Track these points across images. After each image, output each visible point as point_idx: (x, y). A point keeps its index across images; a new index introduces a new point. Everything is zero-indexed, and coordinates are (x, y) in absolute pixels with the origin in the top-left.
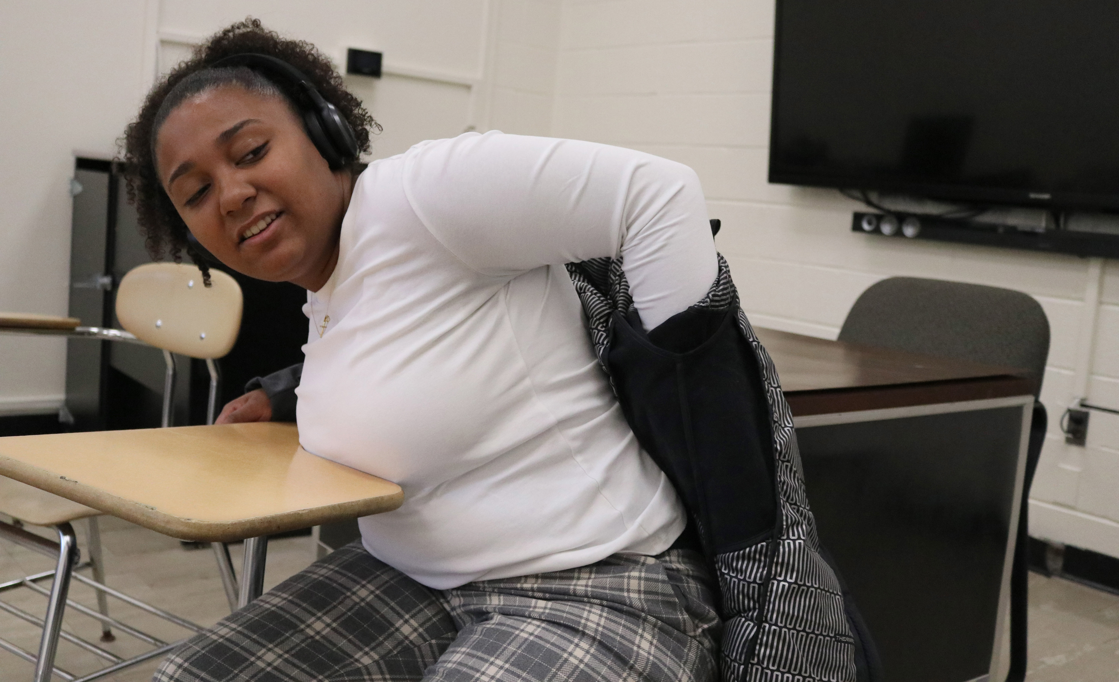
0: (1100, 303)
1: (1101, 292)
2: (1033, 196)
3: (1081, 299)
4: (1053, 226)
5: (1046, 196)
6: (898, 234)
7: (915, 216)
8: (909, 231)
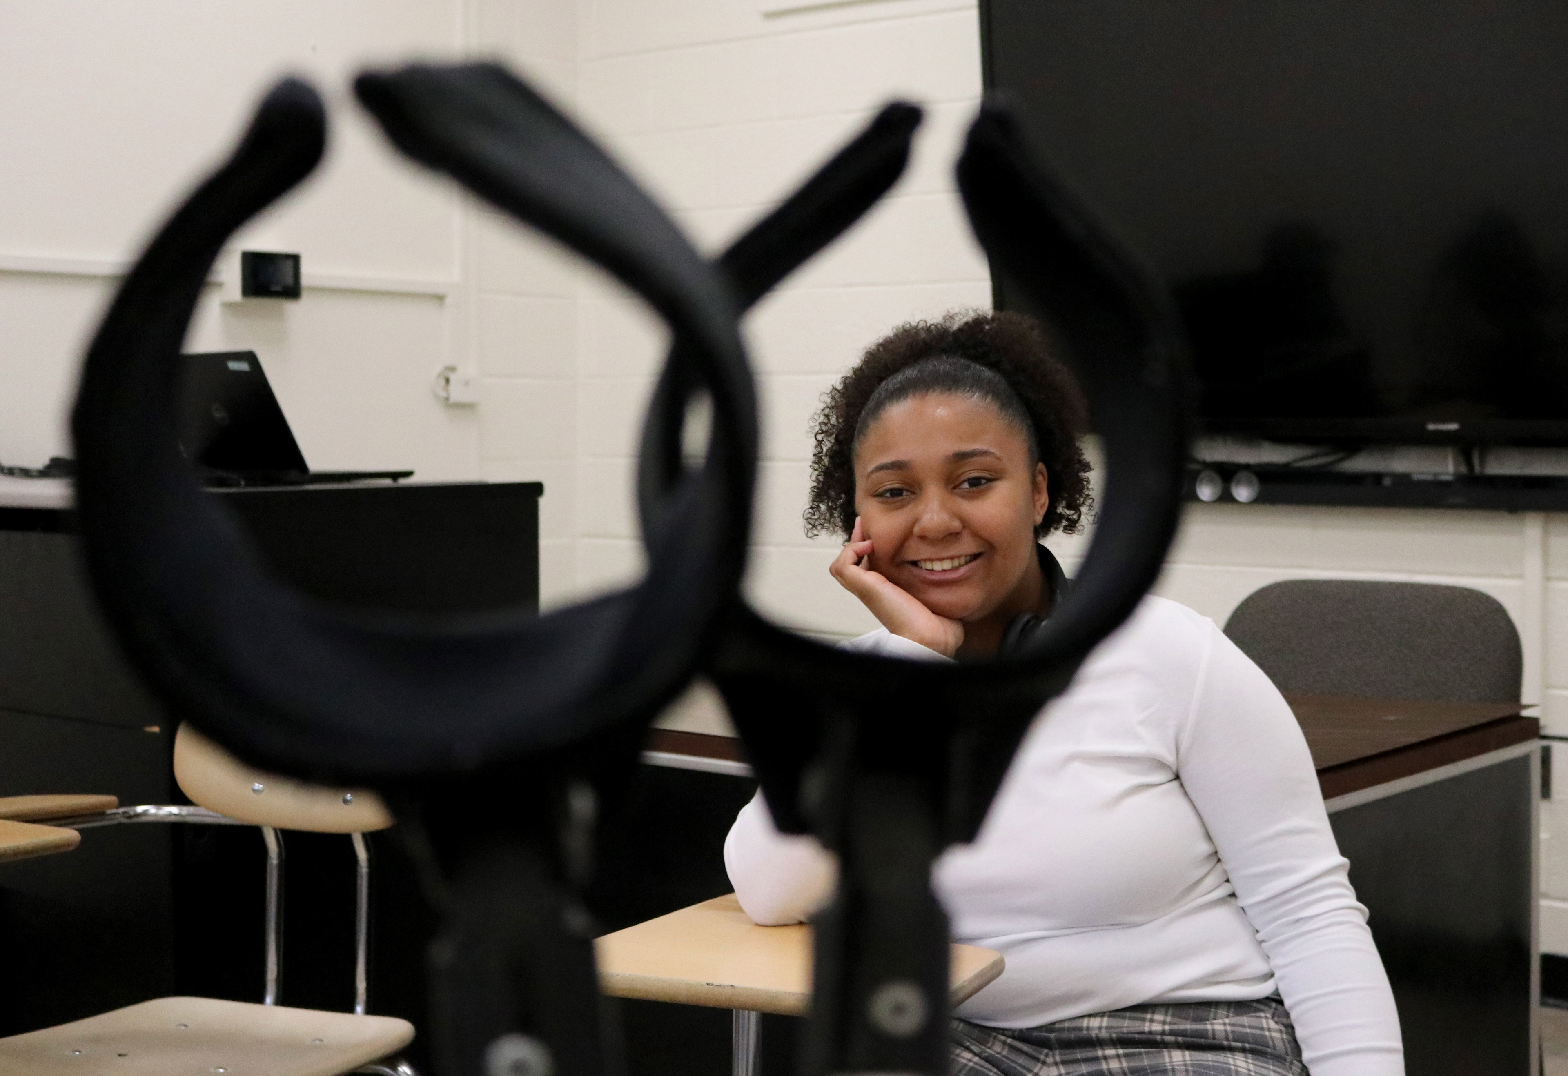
0: (1548, 579)
1: (1546, 561)
2: (1431, 427)
3: (1521, 576)
4: (1463, 469)
5: (1453, 427)
6: (1226, 498)
7: (1247, 467)
8: (1243, 493)
